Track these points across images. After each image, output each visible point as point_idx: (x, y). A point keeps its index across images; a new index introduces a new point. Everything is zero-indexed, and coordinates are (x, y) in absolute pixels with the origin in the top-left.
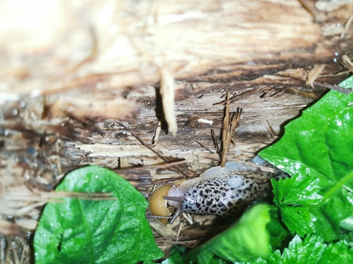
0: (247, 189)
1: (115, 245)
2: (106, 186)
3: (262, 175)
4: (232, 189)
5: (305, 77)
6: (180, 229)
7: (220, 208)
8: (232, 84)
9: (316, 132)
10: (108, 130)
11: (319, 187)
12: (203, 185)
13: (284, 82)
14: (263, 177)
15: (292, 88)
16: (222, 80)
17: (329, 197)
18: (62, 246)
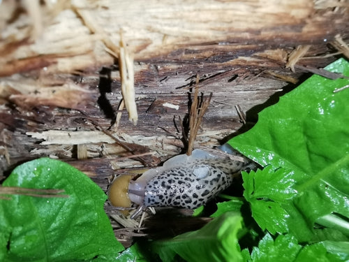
0: (214, 180)
1: (72, 238)
2: (59, 179)
3: (231, 164)
4: (198, 180)
5: (285, 59)
6: (142, 219)
7: (184, 200)
8: (202, 66)
9: (294, 120)
10: (62, 116)
11: (293, 180)
12: (166, 175)
13: (261, 65)
14: (232, 167)
15: (269, 71)
16: (191, 61)
17: (304, 190)
18: (11, 245)
